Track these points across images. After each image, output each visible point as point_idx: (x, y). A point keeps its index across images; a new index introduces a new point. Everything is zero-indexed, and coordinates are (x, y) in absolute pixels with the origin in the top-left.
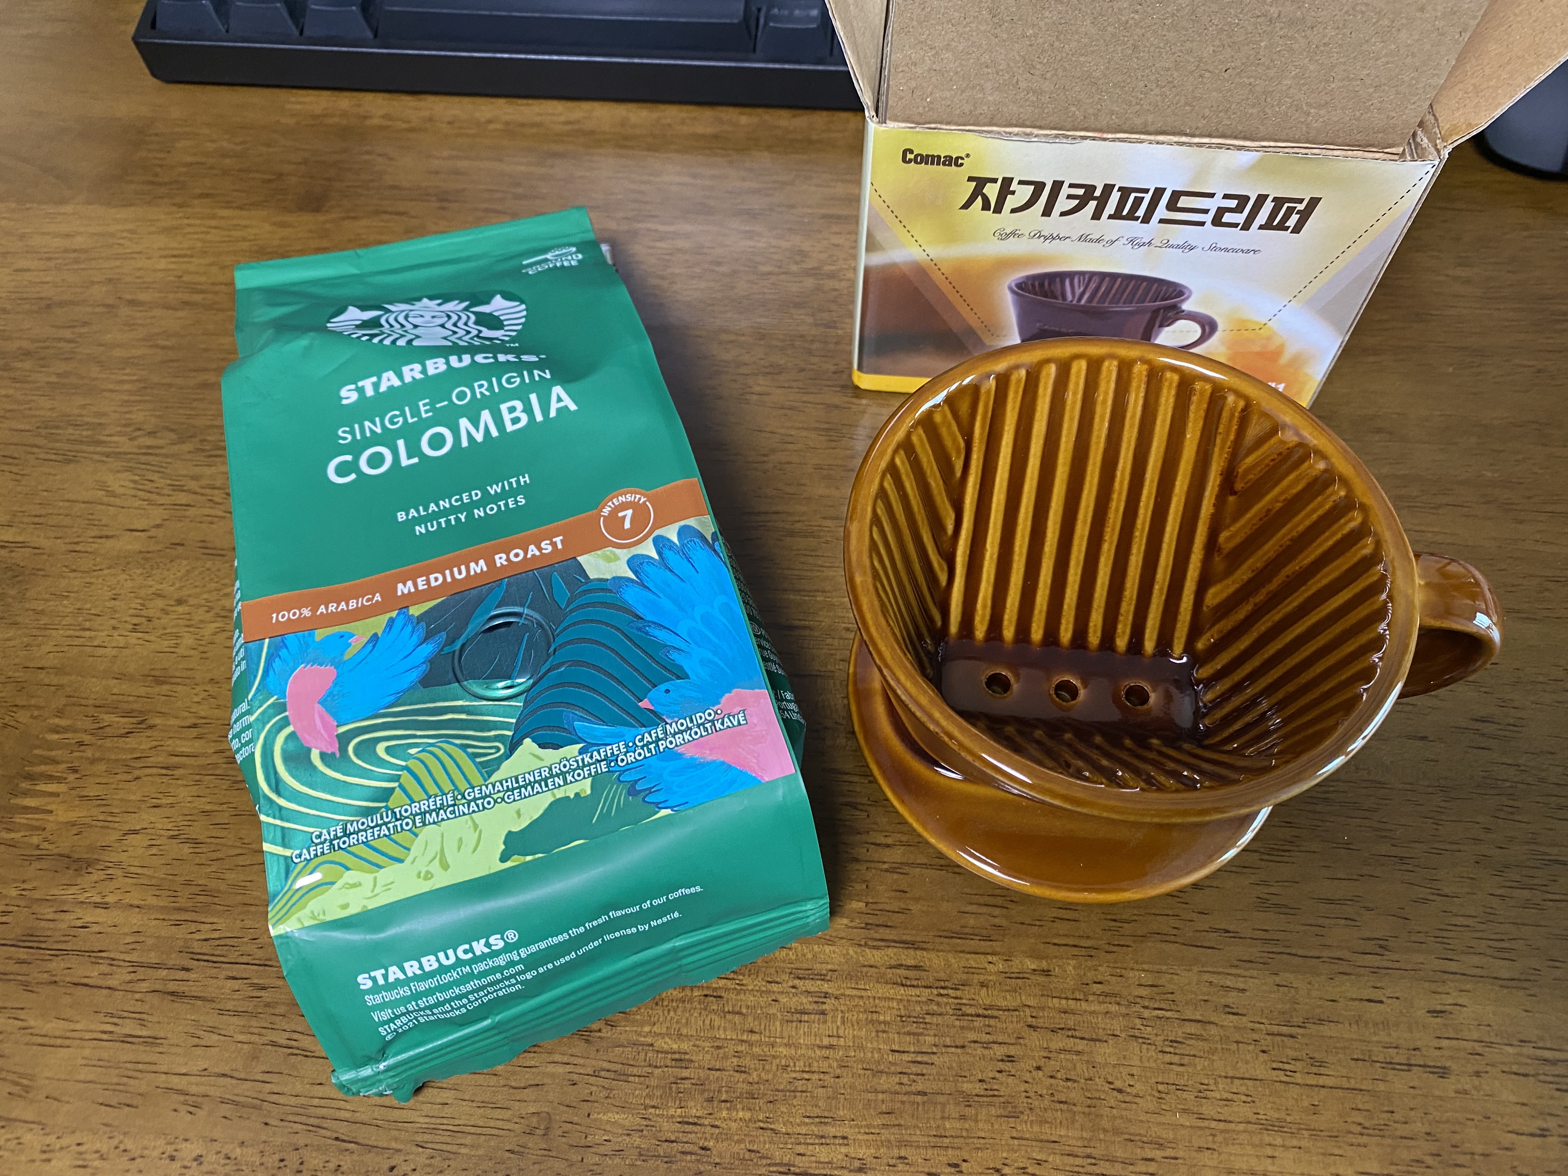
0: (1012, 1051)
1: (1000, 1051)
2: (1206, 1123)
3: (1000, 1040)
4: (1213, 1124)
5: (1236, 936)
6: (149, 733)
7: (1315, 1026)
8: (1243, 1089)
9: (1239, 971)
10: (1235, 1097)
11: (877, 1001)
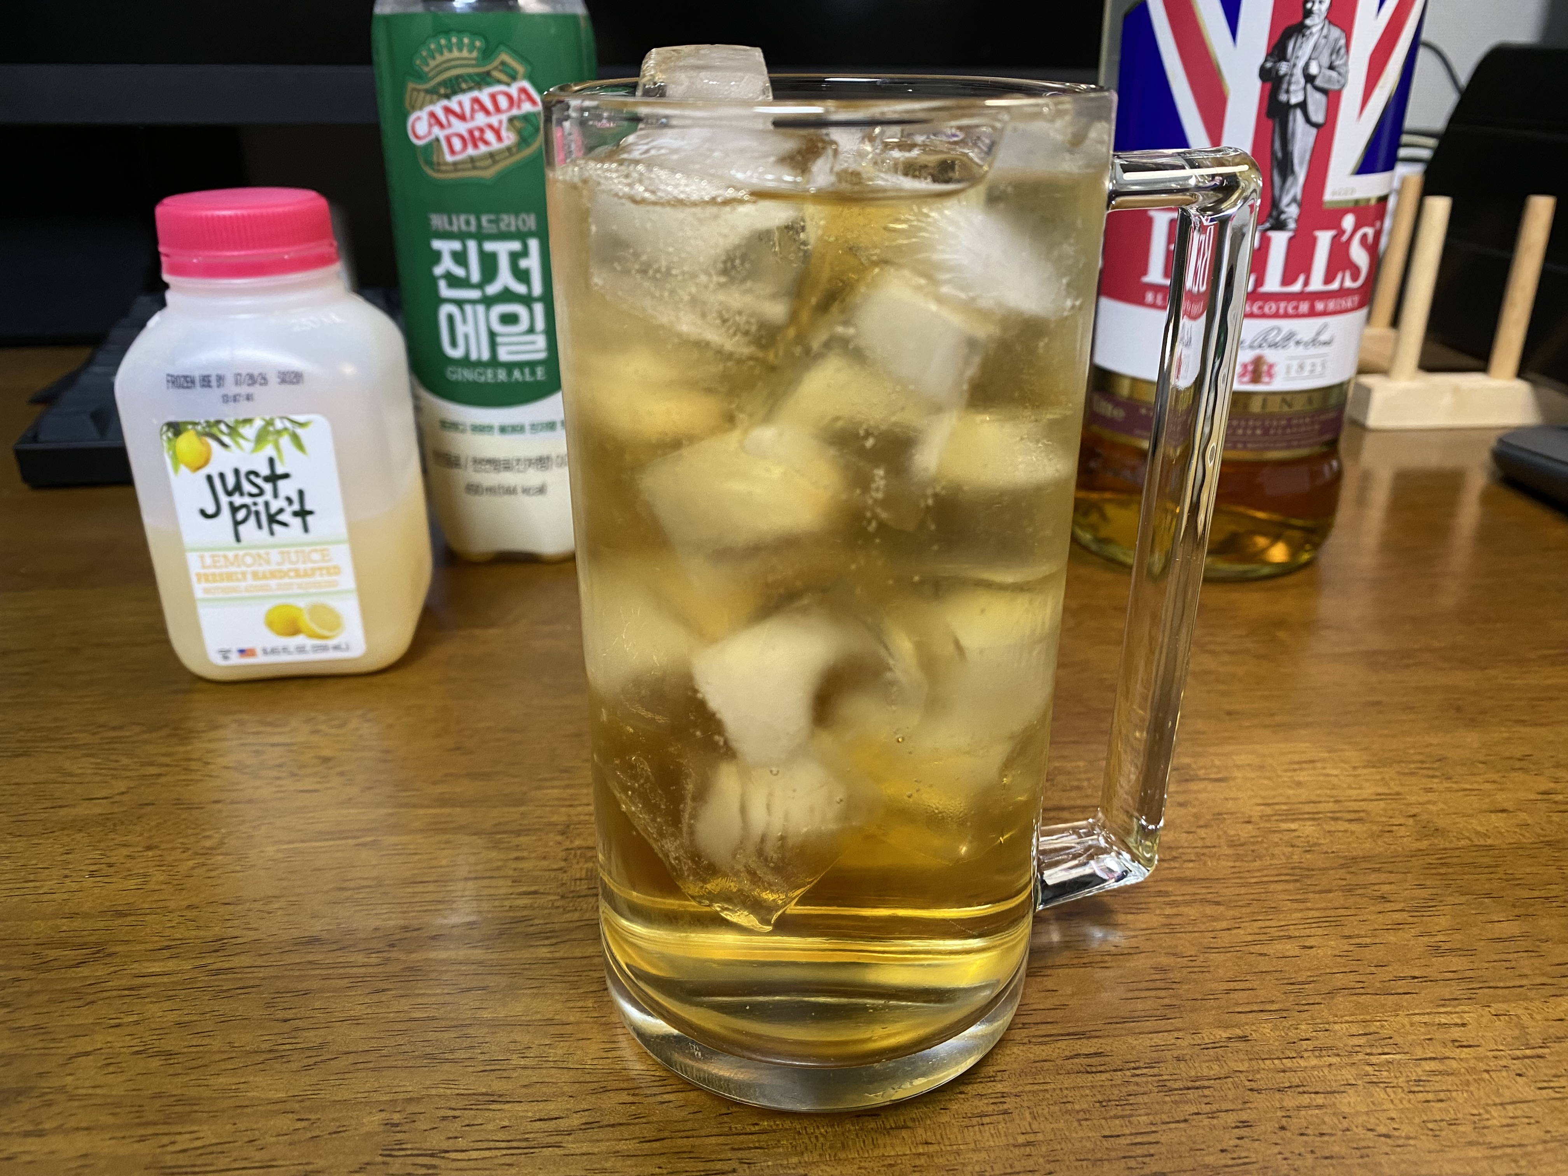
0: (1244, 1116)
1: (1231, 1119)
2: (1499, 1152)
3: (1224, 1108)
4: (1509, 1150)
5: (1425, 979)
6: (108, 960)
7: (1556, 1045)
8: (1519, 1113)
9: (1449, 1009)
10: (1516, 1121)
11: (1065, 1092)
